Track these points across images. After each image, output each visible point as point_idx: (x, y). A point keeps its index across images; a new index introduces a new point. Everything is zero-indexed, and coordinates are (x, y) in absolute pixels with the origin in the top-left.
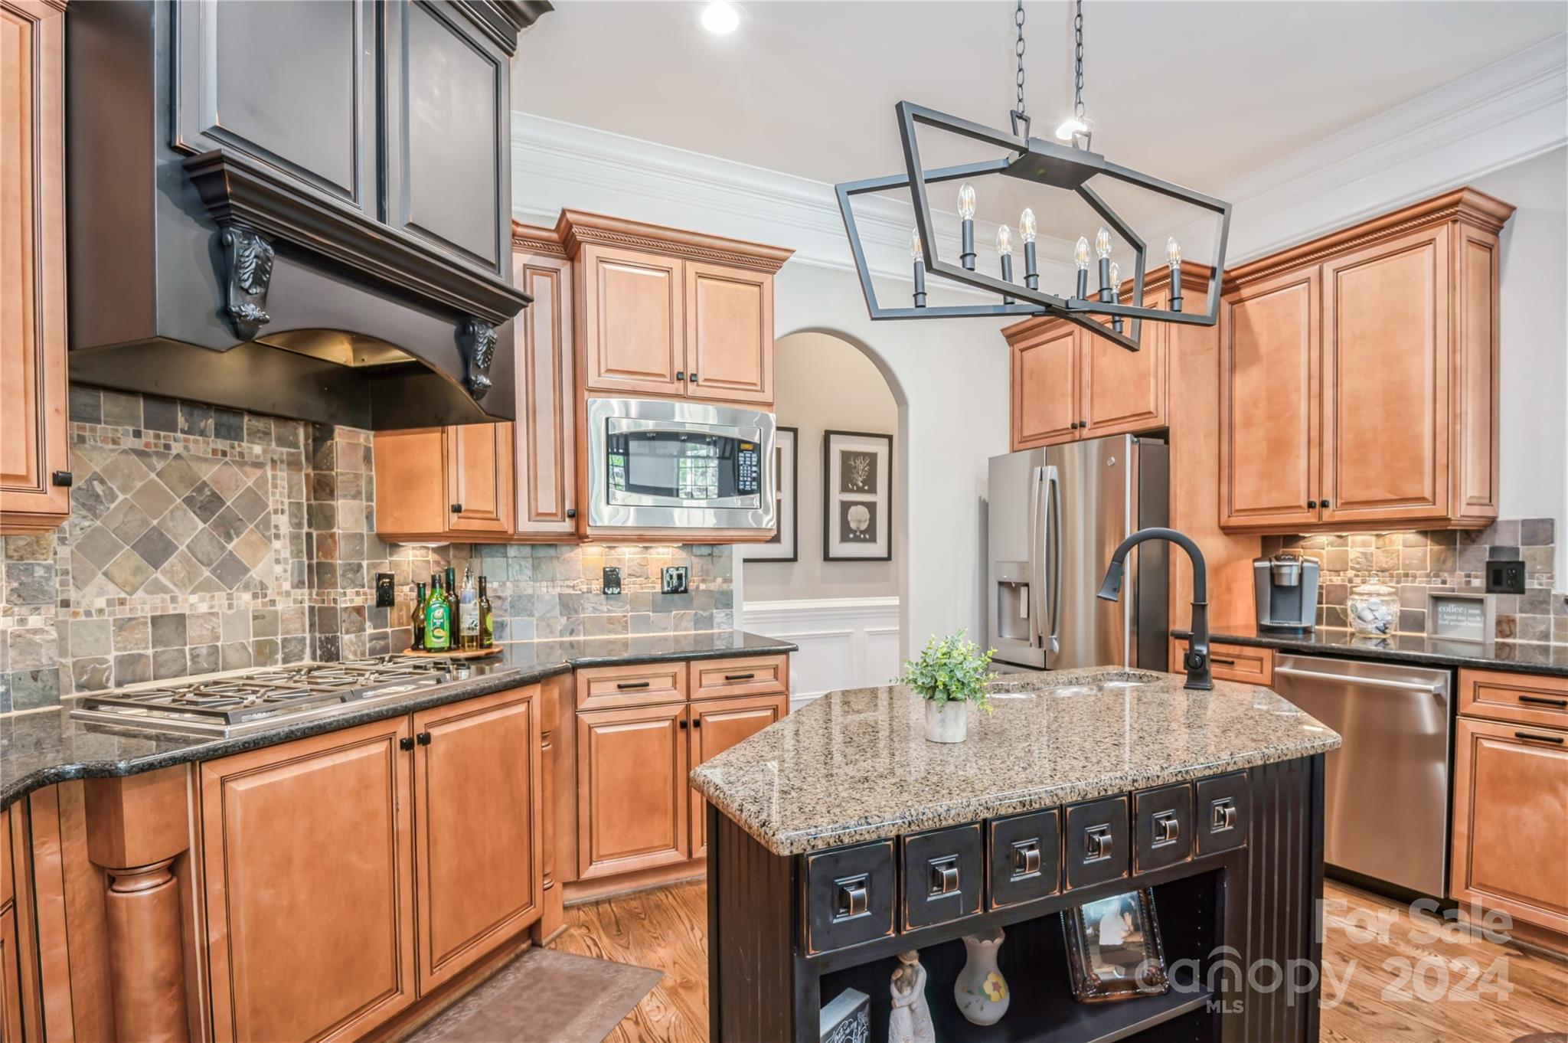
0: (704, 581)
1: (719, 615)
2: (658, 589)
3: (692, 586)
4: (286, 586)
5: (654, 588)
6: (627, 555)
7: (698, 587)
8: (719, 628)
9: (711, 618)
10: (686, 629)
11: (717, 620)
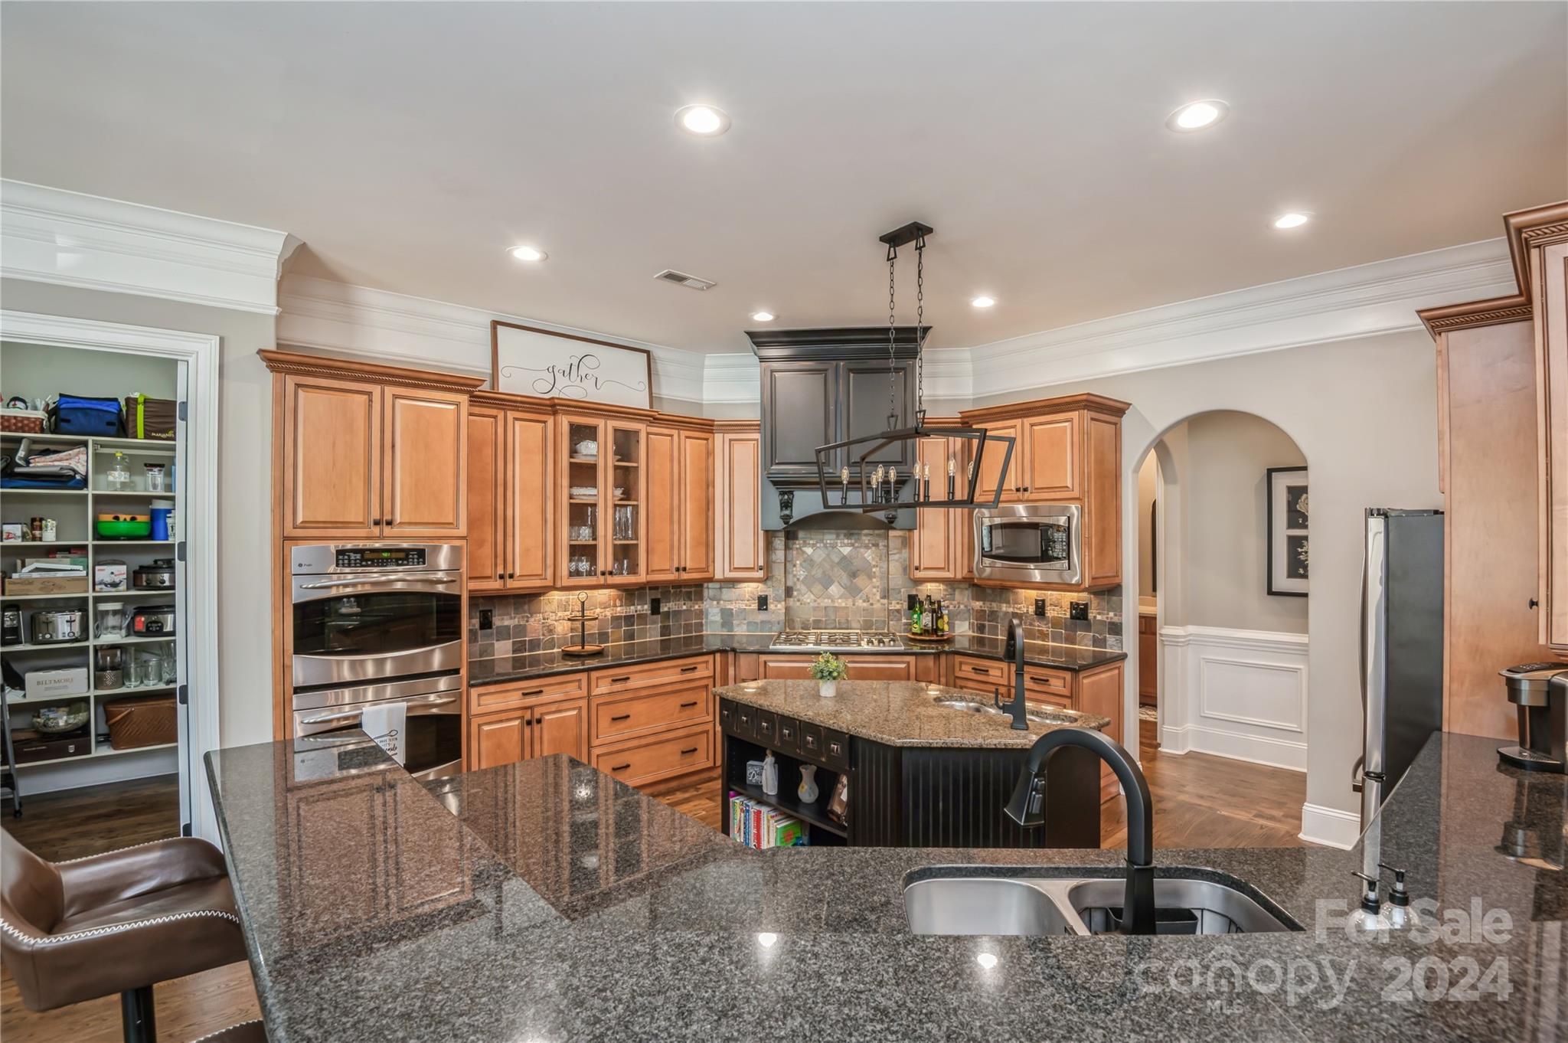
0: (1099, 614)
1: (1111, 639)
2: (1068, 616)
3: (1091, 616)
4: (878, 598)
5: (1065, 614)
6: (1051, 596)
7: (1095, 617)
8: (1111, 648)
9: (1105, 640)
10: (1086, 646)
11: (1108, 643)
